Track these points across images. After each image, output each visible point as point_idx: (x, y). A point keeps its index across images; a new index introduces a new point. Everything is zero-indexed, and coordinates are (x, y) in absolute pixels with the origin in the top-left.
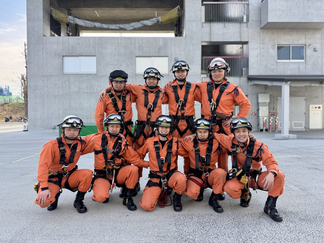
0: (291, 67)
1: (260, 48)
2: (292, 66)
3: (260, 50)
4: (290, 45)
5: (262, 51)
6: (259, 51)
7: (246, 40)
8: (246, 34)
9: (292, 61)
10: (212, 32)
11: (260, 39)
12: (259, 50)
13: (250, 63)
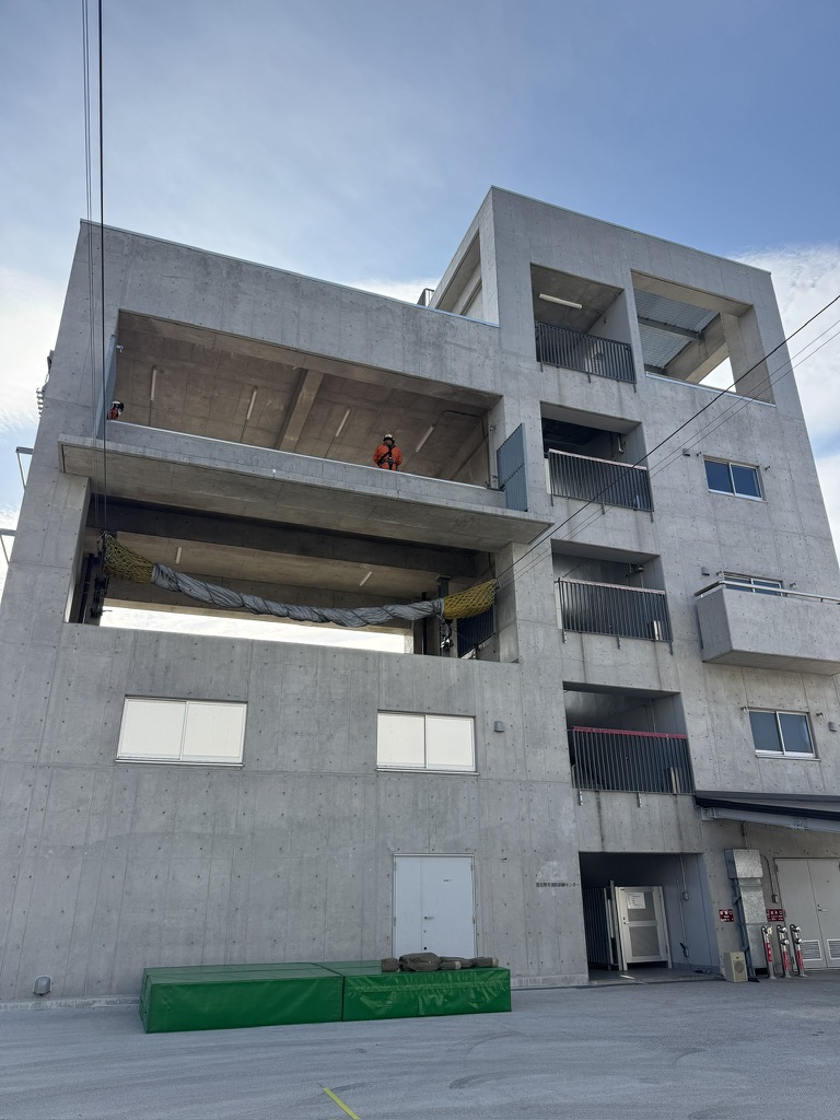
0: (789, 772)
1: (710, 713)
2: (791, 770)
3: (712, 719)
4: (775, 710)
5: (717, 721)
6: (709, 722)
7: (674, 690)
8: (671, 673)
9: (788, 754)
10: (588, 659)
11: (706, 690)
12: (708, 718)
13: (692, 755)
